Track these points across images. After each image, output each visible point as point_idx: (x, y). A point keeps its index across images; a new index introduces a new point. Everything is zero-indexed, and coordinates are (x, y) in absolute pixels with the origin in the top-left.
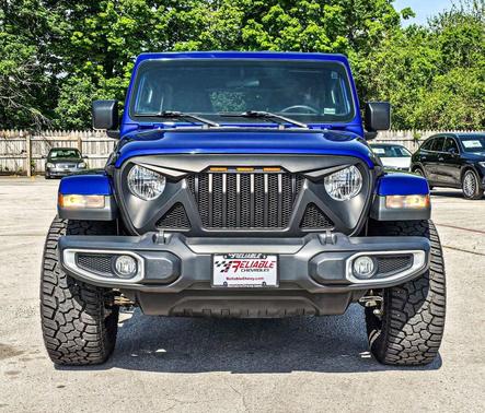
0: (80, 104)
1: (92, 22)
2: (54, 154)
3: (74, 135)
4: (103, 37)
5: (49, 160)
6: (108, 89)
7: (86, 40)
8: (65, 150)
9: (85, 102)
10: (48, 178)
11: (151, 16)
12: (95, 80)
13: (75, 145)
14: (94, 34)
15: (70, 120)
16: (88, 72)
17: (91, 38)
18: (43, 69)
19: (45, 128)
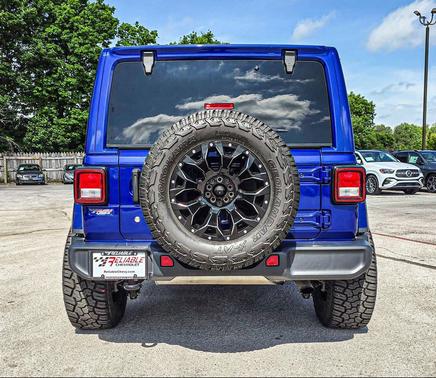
0: (40, 135)
1: (48, 81)
2: (22, 169)
3: (37, 155)
4: (56, 90)
5: (19, 172)
6: (59, 125)
7: (44, 92)
8: (31, 166)
9: (44, 134)
10: (18, 184)
11: (87, 77)
12: (51, 120)
13: (37, 162)
14: (49, 89)
15: (34, 145)
16: (46, 113)
17: (47, 91)
18: (16, 112)
19: (16, 151)
